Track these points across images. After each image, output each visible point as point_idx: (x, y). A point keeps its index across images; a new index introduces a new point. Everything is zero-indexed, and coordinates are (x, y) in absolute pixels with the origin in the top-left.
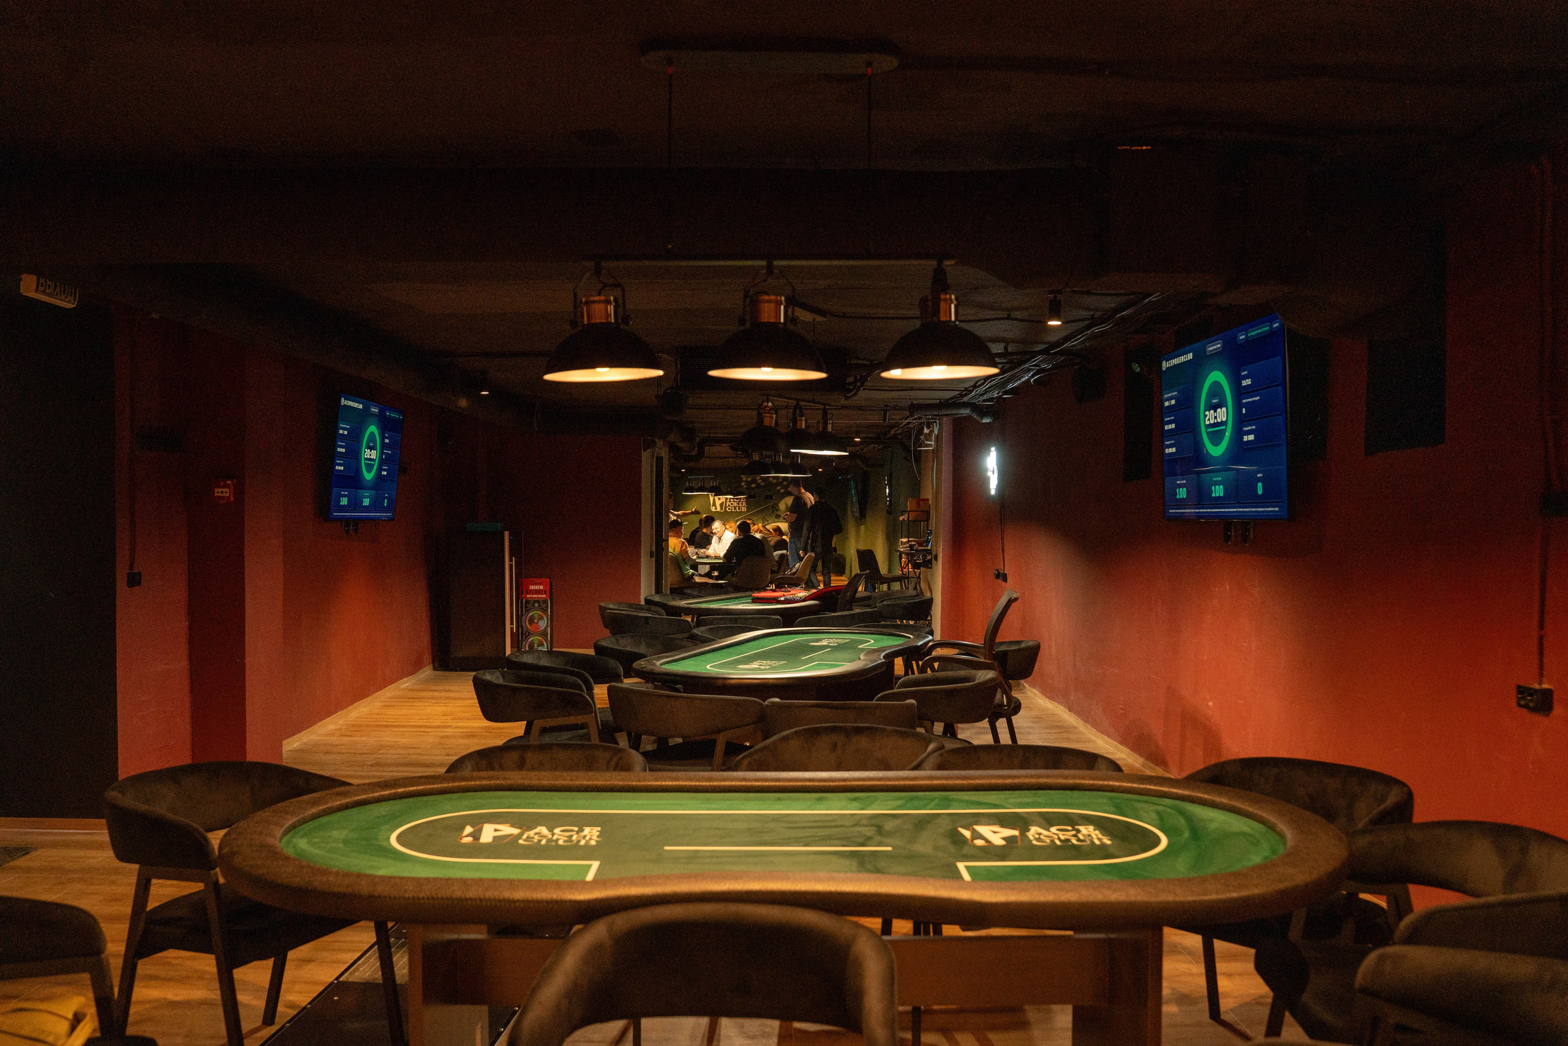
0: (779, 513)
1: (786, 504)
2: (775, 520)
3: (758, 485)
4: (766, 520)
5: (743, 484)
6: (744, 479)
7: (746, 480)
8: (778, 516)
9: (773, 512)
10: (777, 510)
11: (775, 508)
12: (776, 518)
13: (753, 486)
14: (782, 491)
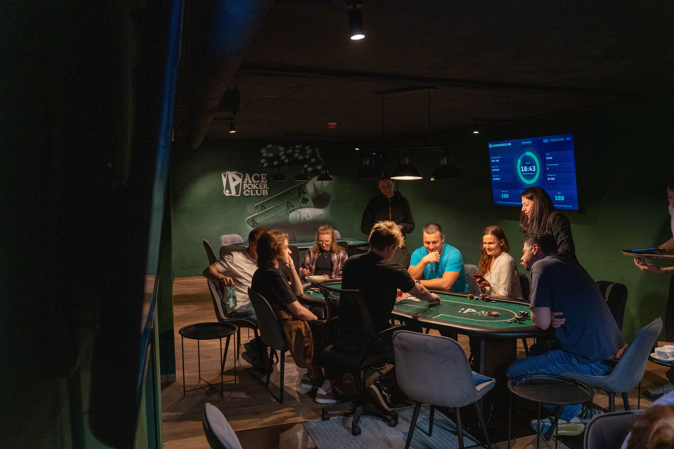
0: (306, 196)
1: (314, 186)
2: (302, 205)
3: (282, 162)
4: (291, 205)
5: (263, 161)
6: (265, 155)
7: (267, 157)
8: (305, 201)
9: (300, 195)
10: (305, 193)
11: (302, 190)
12: (303, 203)
13: (276, 163)
14: (310, 169)
